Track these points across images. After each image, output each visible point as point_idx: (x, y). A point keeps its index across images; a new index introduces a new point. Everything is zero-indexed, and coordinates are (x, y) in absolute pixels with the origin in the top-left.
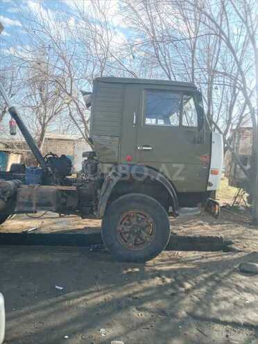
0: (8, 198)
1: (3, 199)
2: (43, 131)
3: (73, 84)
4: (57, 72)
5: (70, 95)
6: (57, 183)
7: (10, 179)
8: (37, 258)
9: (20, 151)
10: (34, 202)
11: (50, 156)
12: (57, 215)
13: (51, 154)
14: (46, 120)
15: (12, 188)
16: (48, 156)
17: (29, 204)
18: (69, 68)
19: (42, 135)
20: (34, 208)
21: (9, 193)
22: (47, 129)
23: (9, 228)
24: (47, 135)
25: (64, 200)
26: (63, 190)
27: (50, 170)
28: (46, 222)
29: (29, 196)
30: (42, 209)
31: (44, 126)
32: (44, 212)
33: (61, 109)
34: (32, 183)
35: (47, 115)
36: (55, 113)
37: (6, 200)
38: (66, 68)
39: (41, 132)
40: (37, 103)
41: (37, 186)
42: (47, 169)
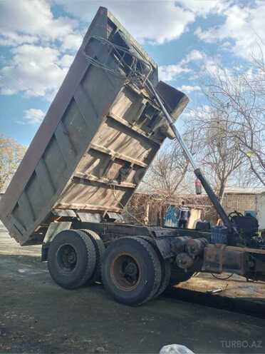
0: (196, 257)
1: (191, 257)
2: (223, 187)
3: (254, 136)
4: (236, 127)
5: (251, 148)
6: (243, 244)
7: (197, 238)
8: (224, 324)
9: (200, 206)
10: (221, 263)
11: (235, 214)
12: (245, 279)
13: (235, 212)
14: (225, 175)
15: (199, 246)
16: (232, 215)
17: (215, 265)
18: (248, 121)
19: (221, 190)
20: (220, 269)
21: (196, 251)
22: (227, 184)
23: (194, 285)
24: (226, 190)
25: (251, 264)
26: (250, 253)
27: (235, 230)
28: (231, 285)
29: (216, 256)
30: (229, 272)
31: (223, 181)
32: (230, 274)
33: (241, 162)
34: (218, 242)
35: (227, 169)
36: (235, 168)
37: (194, 257)
38: (246, 121)
39: (220, 187)
40: (216, 160)
41: (223, 246)
42: (232, 229)
